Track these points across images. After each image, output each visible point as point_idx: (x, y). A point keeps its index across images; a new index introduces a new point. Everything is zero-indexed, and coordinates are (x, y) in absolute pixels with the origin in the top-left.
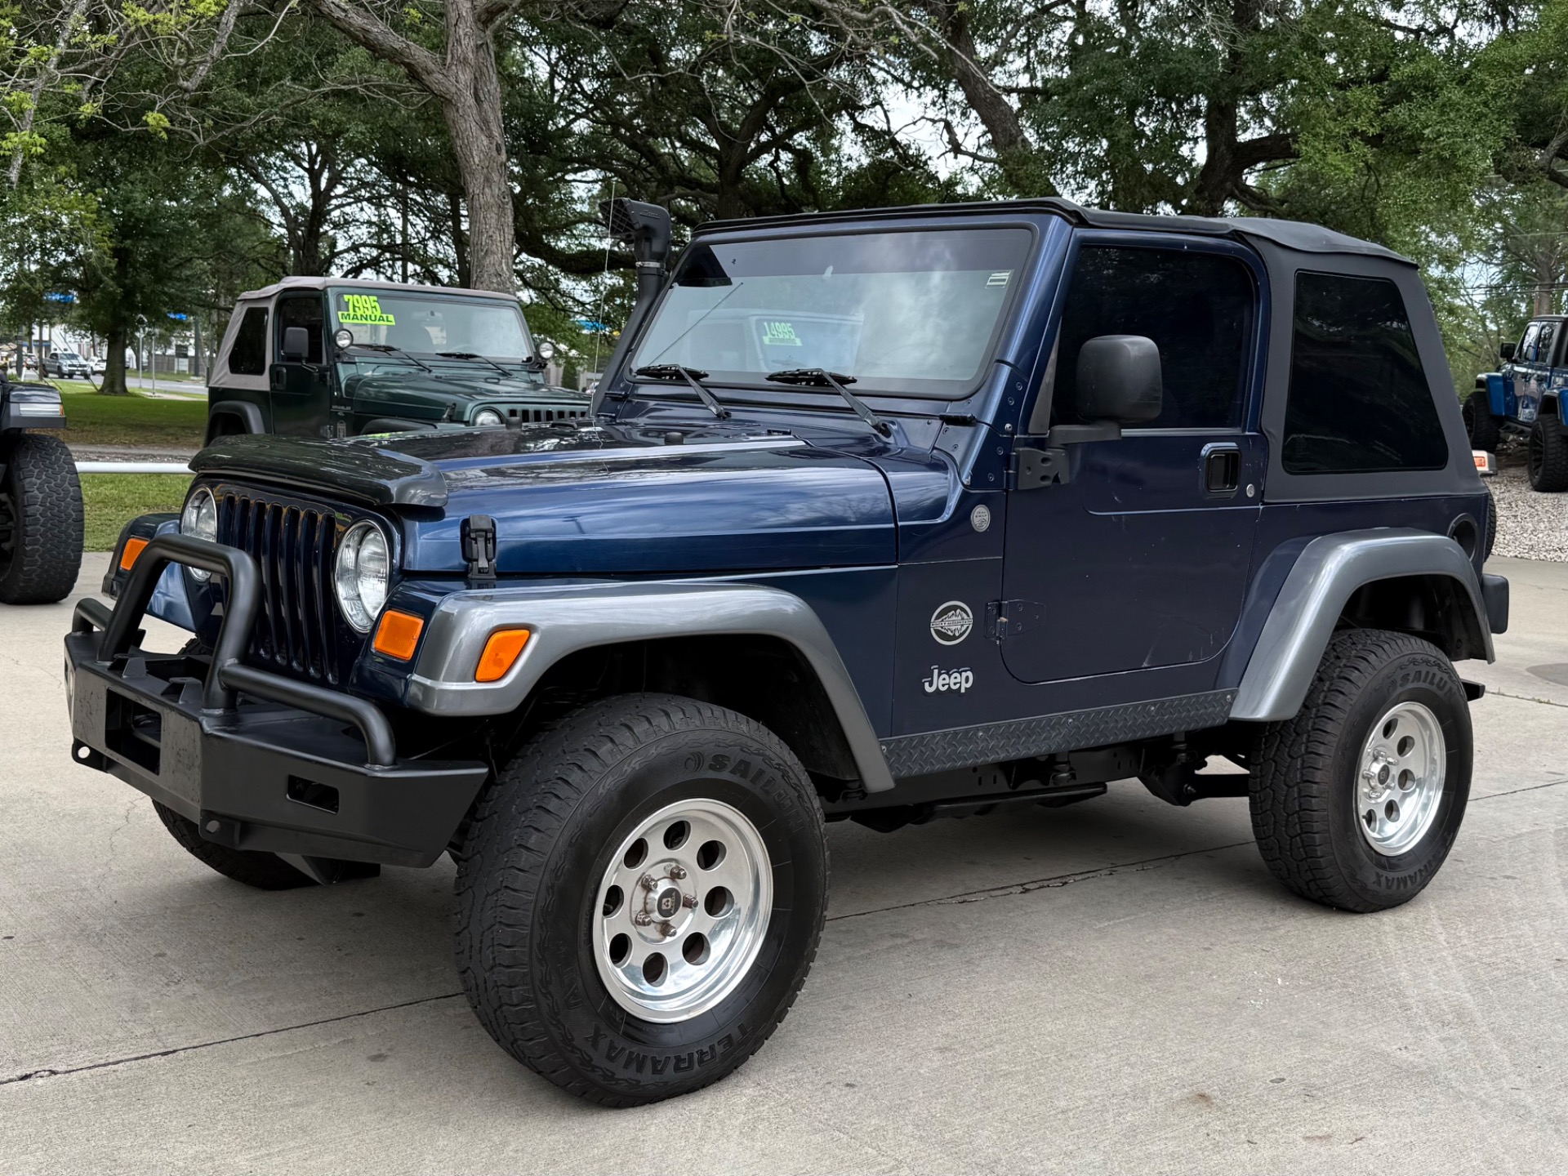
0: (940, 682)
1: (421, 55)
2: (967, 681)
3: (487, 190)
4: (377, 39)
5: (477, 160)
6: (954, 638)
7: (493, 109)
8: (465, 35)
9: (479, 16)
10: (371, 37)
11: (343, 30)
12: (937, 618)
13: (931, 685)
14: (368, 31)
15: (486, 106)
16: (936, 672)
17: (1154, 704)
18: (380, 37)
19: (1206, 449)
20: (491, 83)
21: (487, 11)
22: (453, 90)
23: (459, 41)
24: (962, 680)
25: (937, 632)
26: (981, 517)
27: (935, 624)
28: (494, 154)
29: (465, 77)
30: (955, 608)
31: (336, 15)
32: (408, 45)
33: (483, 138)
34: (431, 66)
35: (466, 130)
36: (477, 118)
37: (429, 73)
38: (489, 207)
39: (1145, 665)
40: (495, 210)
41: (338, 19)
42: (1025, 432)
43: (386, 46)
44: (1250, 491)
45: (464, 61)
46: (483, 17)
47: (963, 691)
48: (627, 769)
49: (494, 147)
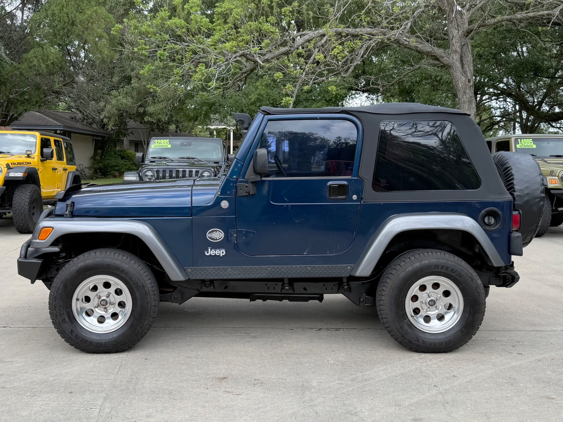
0: (211, 252)
1: (439, 52)
2: (223, 252)
3: (464, 96)
4: (421, 49)
5: (460, 86)
6: (216, 240)
7: (469, 66)
8: (456, 42)
9: (464, 34)
10: (418, 49)
11: (408, 48)
12: (209, 233)
13: (208, 253)
14: (417, 47)
15: (466, 66)
16: (209, 250)
17: (310, 267)
18: (422, 48)
19: (330, 183)
20: (468, 57)
21: (467, 32)
22: (451, 62)
23: (453, 45)
24: (221, 252)
25: (209, 237)
26: (225, 204)
27: (208, 235)
28: (467, 83)
29: (456, 57)
30: (216, 231)
31: (405, 44)
32: (433, 49)
33: (463, 77)
34: (443, 55)
35: (456, 76)
36: (461, 71)
37: (442, 58)
38: (465, 102)
39: (305, 253)
40: (467, 103)
41: (406, 45)
42: (244, 178)
43: (425, 51)
44: (355, 197)
45: (456, 51)
46: (466, 35)
47: (221, 256)
48: (79, 265)
49: (467, 80)
